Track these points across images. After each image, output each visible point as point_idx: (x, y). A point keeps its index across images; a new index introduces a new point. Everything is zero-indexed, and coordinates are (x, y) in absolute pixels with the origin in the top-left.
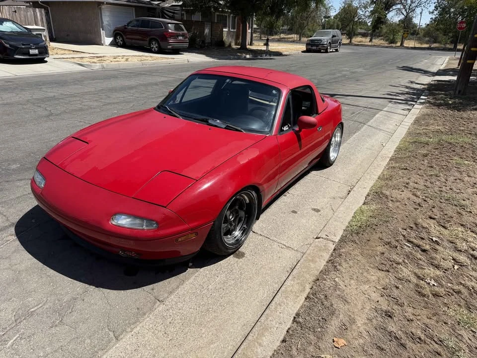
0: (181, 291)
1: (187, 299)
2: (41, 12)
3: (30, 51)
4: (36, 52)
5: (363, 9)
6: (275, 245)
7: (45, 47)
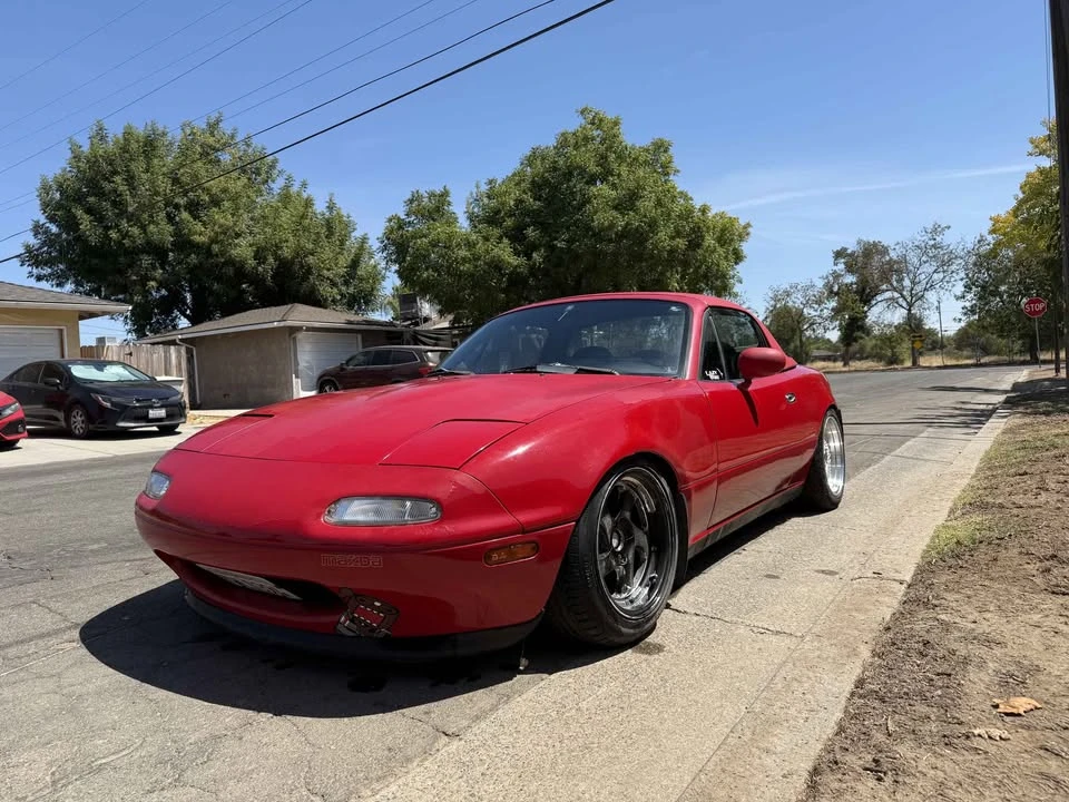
0: (504, 713)
1: (524, 726)
2: (179, 352)
3: (151, 412)
4: (162, 413)
5: (816, 306)
6: (742, 630)
7: (180, 403)
